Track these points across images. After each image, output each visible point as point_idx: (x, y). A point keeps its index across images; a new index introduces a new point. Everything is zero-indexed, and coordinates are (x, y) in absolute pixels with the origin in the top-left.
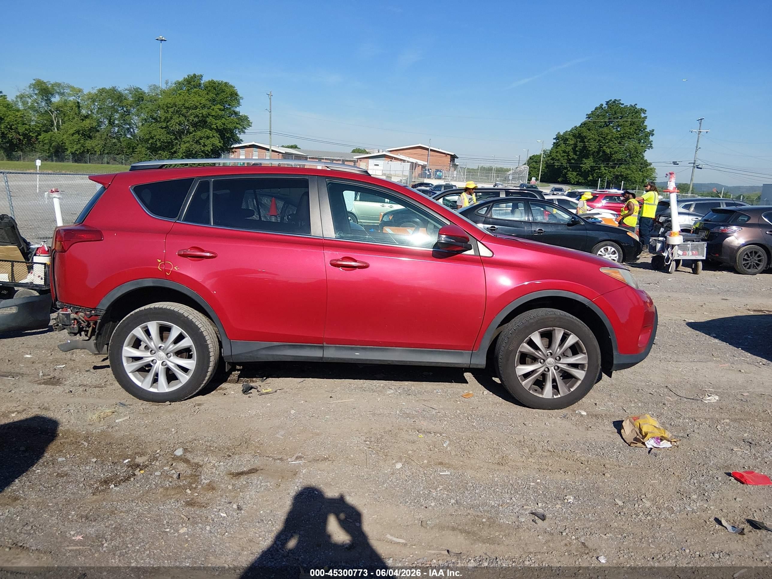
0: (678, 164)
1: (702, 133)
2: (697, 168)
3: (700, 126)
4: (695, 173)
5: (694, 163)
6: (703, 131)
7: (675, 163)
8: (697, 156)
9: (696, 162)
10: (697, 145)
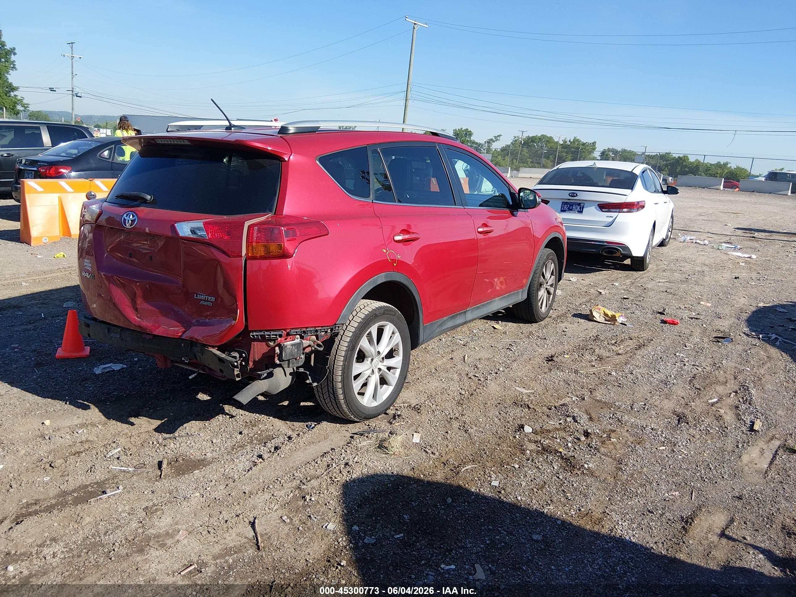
0: (55, 91)
1: (75, 58)
2: (76, 96)
3: (72, 50)
4: (75, 102)
5: (72, 91)
6: (77, 56)
7: (52, 90)
8: (75, 83)
9: (74, 90)
10: (72, 71)
